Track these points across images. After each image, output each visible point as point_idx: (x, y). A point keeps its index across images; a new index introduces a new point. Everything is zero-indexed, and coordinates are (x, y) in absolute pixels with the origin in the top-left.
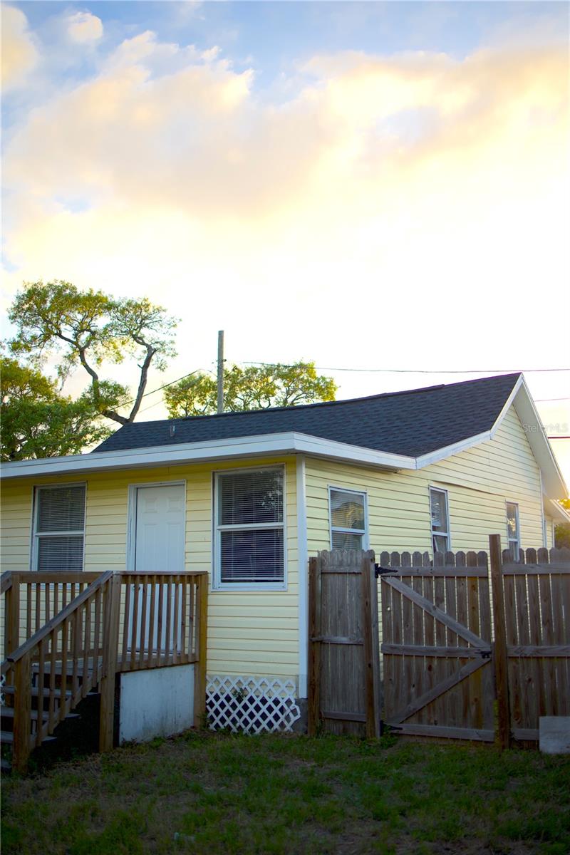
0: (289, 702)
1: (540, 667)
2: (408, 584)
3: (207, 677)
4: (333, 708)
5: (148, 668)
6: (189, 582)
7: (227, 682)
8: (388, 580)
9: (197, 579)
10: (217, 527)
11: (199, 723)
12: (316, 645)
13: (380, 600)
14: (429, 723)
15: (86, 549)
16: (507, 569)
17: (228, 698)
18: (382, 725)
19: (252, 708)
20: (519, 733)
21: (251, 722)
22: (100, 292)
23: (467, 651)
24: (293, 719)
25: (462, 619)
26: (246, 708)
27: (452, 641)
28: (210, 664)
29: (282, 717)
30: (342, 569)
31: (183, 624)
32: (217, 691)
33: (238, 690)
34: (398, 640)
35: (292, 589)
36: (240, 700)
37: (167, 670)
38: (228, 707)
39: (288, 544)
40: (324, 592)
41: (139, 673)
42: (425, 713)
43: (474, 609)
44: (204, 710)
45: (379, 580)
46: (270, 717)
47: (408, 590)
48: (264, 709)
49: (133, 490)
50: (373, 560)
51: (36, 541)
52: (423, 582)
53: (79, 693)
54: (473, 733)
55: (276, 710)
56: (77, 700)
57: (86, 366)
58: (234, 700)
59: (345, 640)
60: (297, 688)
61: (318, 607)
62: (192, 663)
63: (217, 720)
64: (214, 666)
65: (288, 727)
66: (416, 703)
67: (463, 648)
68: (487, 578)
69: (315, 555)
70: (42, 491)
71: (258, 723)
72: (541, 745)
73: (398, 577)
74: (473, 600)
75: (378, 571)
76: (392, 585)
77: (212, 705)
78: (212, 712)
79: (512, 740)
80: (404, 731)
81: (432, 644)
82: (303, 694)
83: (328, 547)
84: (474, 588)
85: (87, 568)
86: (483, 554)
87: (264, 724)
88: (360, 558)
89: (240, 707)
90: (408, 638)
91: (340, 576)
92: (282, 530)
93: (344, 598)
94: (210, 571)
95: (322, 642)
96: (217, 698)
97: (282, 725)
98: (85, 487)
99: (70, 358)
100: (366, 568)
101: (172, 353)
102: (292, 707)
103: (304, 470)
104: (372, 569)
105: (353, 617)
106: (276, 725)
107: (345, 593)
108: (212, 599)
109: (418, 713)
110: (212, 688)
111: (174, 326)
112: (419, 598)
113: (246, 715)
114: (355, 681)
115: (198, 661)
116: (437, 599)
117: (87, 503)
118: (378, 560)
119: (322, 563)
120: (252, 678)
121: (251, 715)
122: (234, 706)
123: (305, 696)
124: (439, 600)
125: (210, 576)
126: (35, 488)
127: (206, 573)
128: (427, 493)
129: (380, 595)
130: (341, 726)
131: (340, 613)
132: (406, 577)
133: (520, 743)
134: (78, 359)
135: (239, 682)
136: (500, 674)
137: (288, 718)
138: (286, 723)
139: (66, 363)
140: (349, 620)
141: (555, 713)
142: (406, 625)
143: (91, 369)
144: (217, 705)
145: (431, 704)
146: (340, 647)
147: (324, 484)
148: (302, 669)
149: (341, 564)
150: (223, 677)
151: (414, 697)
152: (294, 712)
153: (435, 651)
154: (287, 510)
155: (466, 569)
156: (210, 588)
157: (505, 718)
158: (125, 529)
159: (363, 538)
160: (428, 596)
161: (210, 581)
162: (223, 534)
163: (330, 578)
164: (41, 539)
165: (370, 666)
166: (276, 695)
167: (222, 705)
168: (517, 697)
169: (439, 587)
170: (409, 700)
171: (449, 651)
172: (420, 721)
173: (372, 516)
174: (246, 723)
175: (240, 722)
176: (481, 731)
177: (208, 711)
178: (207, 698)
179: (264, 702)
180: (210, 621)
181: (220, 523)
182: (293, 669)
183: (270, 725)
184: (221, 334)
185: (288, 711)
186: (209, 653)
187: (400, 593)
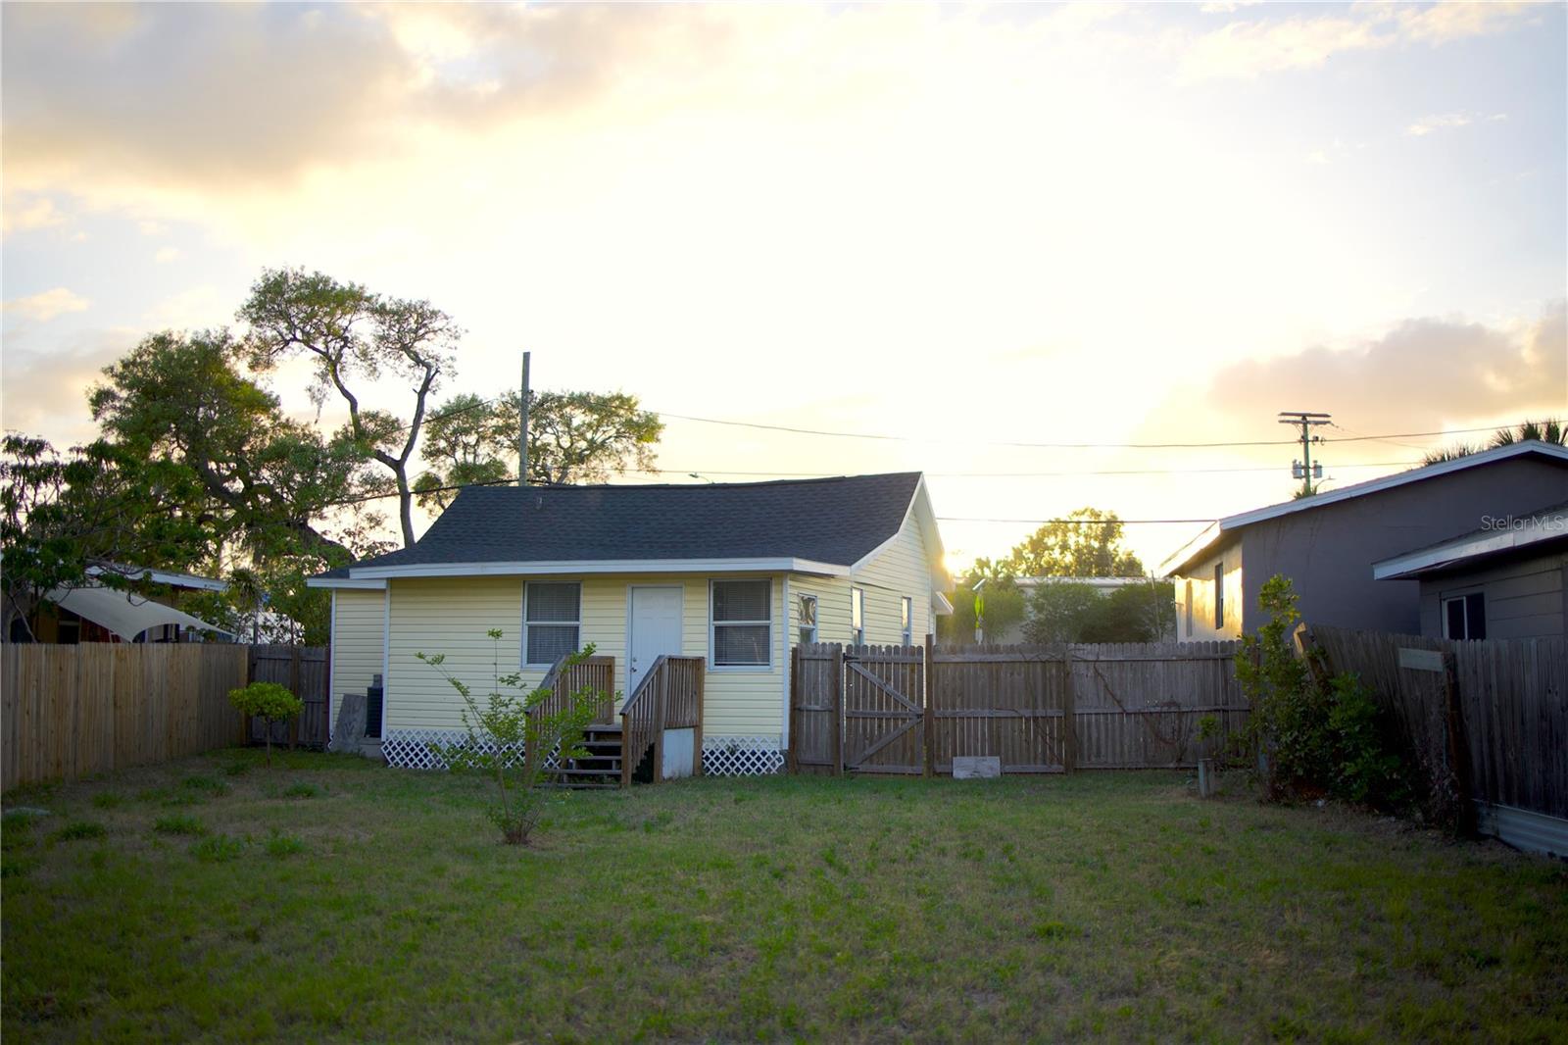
0: (774, 753)
1: (954, 724)
2: (866, 668)
3: (704, 738)
4: (807, 756)
5: (676, 728)
7: (722, 740)
8: (852, 665)
9: (698, 662)
10: (712, 622)
11: (697, 772)
12: (796, 711)
13: (845, 682)
14: (878, 764)
15: (582, 636)
16: (936, 658)
17: (722, 753)
18: (845, 767)
19: (743, 759)
20: (939, 768)
21: (742, 769)
22: (361, 288)
23: (907, 714)
24: (778, 764)
25: (904, 692)
26: (738, 759)
27: (896, 707)
28: (705, 728)
29: (769, 764)
30: (816, 657)
32: (712, 747)
33: (731, 746)
34: (857, 706)
35: (777, 670)
36: (732, 753)
37: (682, 730)
38: (722, 759)
39: (774, 636)
40: (802, 673)
41: (671, 731)
42: (875, 757)
43: (912, 685)
44: (701, 763)
45: (845, 665)
46: (759, 764)
47: (866, 672)
48: (753, 759)
49: (630, 590)
50: (841, 650)
51: (526, 628)
52: (878, 666)
53: (649, 741)
54: (910, 770)
55: (764, 759)
56: (648, 746)
57: (341, 388)
58: (727, 753)
59: (818, 708)
60: (781, 742)
61: (798, 684)
62: (693, 727)
63: (712, 769)
64: (708, 730)
65: (774, 770)
66: (869, 751)
67: (904, 712)
68: (922, 664)
69: (795, 646)
70: (529, 585)
71: (748, 770)
72: (954, 774)
73: (859, 663)
74: (912, 679)
75: (846, 658)
76: (854, 668)
77: (707, 758)
78: (707, 764)
79: (934, 773)
80: (861, 770)
81: (882, 709)
82: (786, 746)
83: (797, 639)
84: (913, 671)
85: (583, 652)
86: (920, 648)
87: (753, 770)
88: (827, 650)
89: (732, 759)
90: (864, 706)
91: (815, 662)
92: (769, 627)
93: (817, 680)
94: (706, 656)
95: (799, 709)
96: (712, 753)
97: (769, 770)
98: (578, 585)
100: (835, 656)
101: (450, 371)
102: (777, 756)
103: (787, 582)
104: (842, 657)
105: (824, 691)
106: (764, 770)
108: (707, 678)
109: (870, 759)
110: (708, 747)
111: (456, 338)
112: (875, 678)
113: (738, 764)
114: (824, 738)
115: (697, 727)
116: (887, 678)
117: (582, 599)
118: (844, 650)
119: (798, 652)
120: (742, 737)
121: (743, 764)
122: (727, 759)
123: (787, 748)
124: (888, 679)
125: (707, 660)
126: (524, 582)
127: (703, 658)
128: (850, 593)
129: (845, 675)
130: (812, 769)
131: (814, 688)
132: (865, 663)
133: (941, 774)
134: (330, 377)
135: (733, 740)
136: (929, 728)
137: (774, 764)
138: (772, 768)
139: (317, 383)
140: (820, 694)
141: (963, 755)
142: (863, 697)
143: (347, 392)
144: (712, 759)
145: (879, 752)
146: (813, 713)
147: (798, 592)
148: (786, 730)
149: (812, 653)
150: (717, 737)
151: (867, 746)
152: (779, 760)
153: (883, 714)
154: (774, 611)
155: (909, 658)
156: (706, 670)
157: (930, 761)
158: (623, 621)
159: (815, 632)
160: (881, 677)
161: (706, 664)
162: (716, 627)
163: (807, 664)
164: (530, 627)
165: (838, 725)
166: (764, 747)
167: (717, 759)
168: (939, 744)
169: (888, 670)
170: (864, 749)
171: (893, 714)
172: (871, 762)
173: (821, 614)
174: (738, 770)
175: (733, 770)
176: (915, 768)
177: (704, 764)
178: (704, 753)
179: (753, 753)
180: (706, 695)
181: (715, 619)
182: (779, 729)
183: (759, 770)
184: (526, 356)
185: (774, 759)
186: (705, 720)
187: (859, 674)
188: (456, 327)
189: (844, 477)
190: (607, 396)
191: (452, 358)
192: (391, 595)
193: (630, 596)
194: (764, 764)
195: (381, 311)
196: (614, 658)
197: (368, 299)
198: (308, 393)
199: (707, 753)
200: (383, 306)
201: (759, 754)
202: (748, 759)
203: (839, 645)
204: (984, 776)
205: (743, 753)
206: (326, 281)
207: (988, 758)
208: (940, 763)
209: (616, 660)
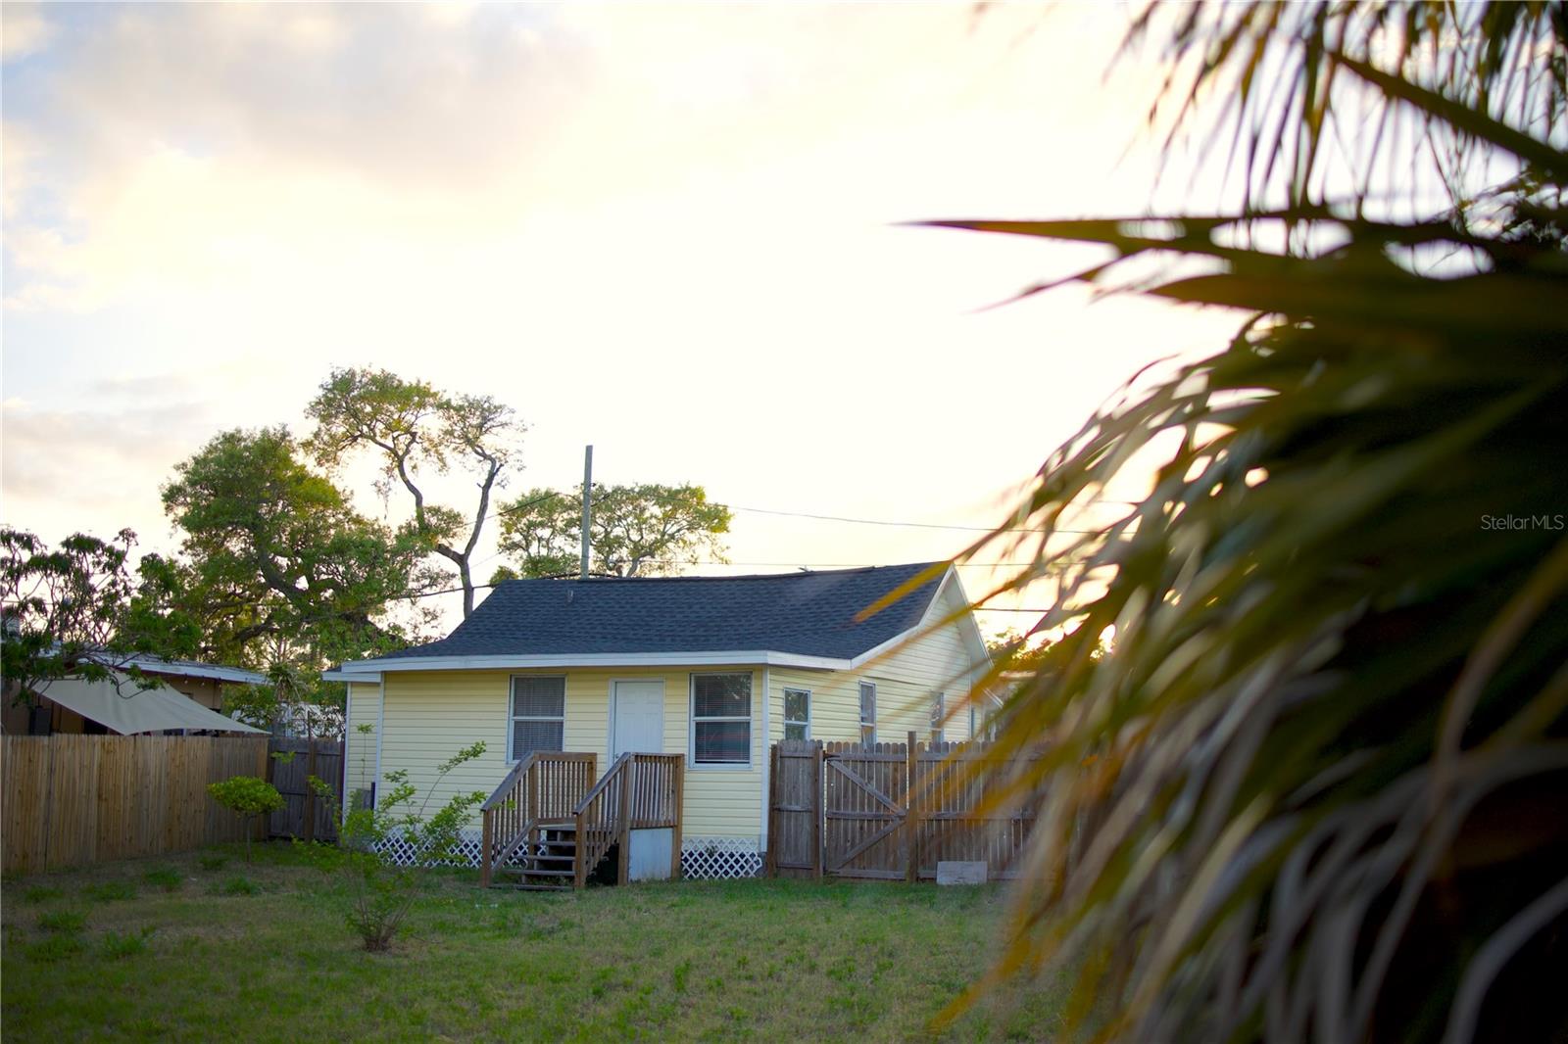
0: (752, 855)
1: (939, 826)
2: (847, 766)
3: (682, 838)
4: (787, 859)
5: (647, 828)
6: (660, 761)
7: (701, 841)
8: (832, 763)
9: (676, 760)
10: (693, 718)
11: (676, 874)
12: (775, 810)
13: (826, 780)
14: (859, 868)
15: (566, 732)
16: (920, 756)
17: (701, 855)
18: (825, 871)
19: (721, 861)
20: (923, 873)
21: (721, 872)
22: (428, 384)
23: (889, 816)
24: (756, 867)
25: (886, 793)
26: (716, 861)
27: (878, 808)
28: (685, 829)
29: (747, 867)
30: (797, 755)
31: (668, 795)
32: (691, 849)
33: (710, 848)
34: (838, 807)
35: (756, 768)
36: (711, 855)
37: (657, 831)
38: (701, 861)
39: (754, 734)
40: (782, 771)
41: (640, 831)
42: (856, 861)
43: (895, 785)
44: (679, 865)
45: (826, 765)
46: (737, 867)
47: (847, 771)
48: (732, 861)
49: (614, 684)
50: (822, 747)
51: (512, 723)
52: (859, 765)
53: (610, 841)
54: (891, 875)
55: (742, 862)
56: (609, 846)
57: (407, 483)
58: (706, 855)
59: (798, 808)
60: (760, 844)
61: (778, 783)
62: (672, 827)
63: (691, 872)
64: (687, 830)
65: (752, 874)
66: (850, 854)
67: (886, 813)
68: (905, 763)
69: (776, 743)
70: (516, 679)
71: (726, 873)
72: (938, 880)
73: (840, 761)
74: (895, 779)
75: (826, 756)
76: (835, 767)
77: (686, 860)
78: (686, 866)
79: (917, 879)
80: (841, 875)
81: (864, 810)
82: (764, 848)
83: (781, 736)
84: (896, 770)
85: (566, 749)
86: (903, 744)
87: (732, 873)
88: (810, 747)
89: (711, 861)
90: (846, 807)
91: (796, 760)
92: (749, 723)
93: (798, 778)
94: (686, 753)
95: (779, 810)
96: (691, 854)
97: (747, 873)
98: (564, 679)
99: (389, 470)
100: (816, 754)
101: (518, 465)
102: (755, 859)
103: (769, 676)
104: (821, 754)
105: (804, 790)
106: (742, 873)
107: (801, 773)
108: (687, 776)
109: (851, 862)
110: (687, 847)
111: (525, 430)
112: (857, 778)
113: (716, 867)
114: (805, 839)
115: (675, 826)
116: (869, 778)
117: (567, 693)
118: (825, 746)
119: (781, 749)
120: (722, 837)
121: (721, 867)
122: (706, 861)
123: (766, 851)
124: (870, 778)
125: (686, 758)
126: (511, 676)
127: (683, 755)
128: (858, 688)
129: (826, 777)
130: (792, 872)
131: (794, 787)
132: (846, 761)
133: (924, 880)
134: (396, 472)
135: (711, 841)
136: (911, 831)
137: (751, 867)
138: (750, 871)
139: (383, 477)
140: (801, 794)
141: (948, 859)
142: (845, 797)
143: (413, 487)
144: (691, 860)
145: (861, 855)
146: (793, 814)
147: (780, 686)
148: (765, 830)
149: (796, 750)
150: (696, 838)
151: (848, 849)
152: (757, 862)
153: (865, 815)
154: (753, 707)
155: (891, 757)
156: (686, 767)
157: (914, 866)
158: (606, 717)
159: (807, 730)
160: (862, 775)
161: (686, 761)
162: (697, 724)
163: (787, 762)
164: (516, 723)
165: (817, 826)
166: (742, 849)
167: (696, 860)
168: (923, 848)
169: (870, 769)
170: (845, 852)
171: (876, 816)
172: (853, 867)
173: (814, 710)
174: (716, 872)
175: (711, 872)
176: (897, 873)
177: (682, 865)
178: (682, 854)
179: (732, 855)
180: (686, 794)
181: (696, 715)
182: (756, 831)
183: (737, 873)
184: (589, 449)
185: (752, 862)
186: (685, 820)
187: (841, 773)
188: (522, 421)
189: (874, 568)
190: (676, 487)
191: (519, 452)
192: (385, 689)
193: (613, 687)
194: (742, 867)
195: (445, 406)
196: (595, 754)
197: (435, 395)
198: (375, 489)
199: (686, 855)
200: (448, 403)
201: (737, 856)
202: (726, 861)
203: (820, 742)
204: (970, 883)
205: (721, 855)
206: (393, 377)
207: (975, 862)
208: (925, 868)
209: (598, 756)
